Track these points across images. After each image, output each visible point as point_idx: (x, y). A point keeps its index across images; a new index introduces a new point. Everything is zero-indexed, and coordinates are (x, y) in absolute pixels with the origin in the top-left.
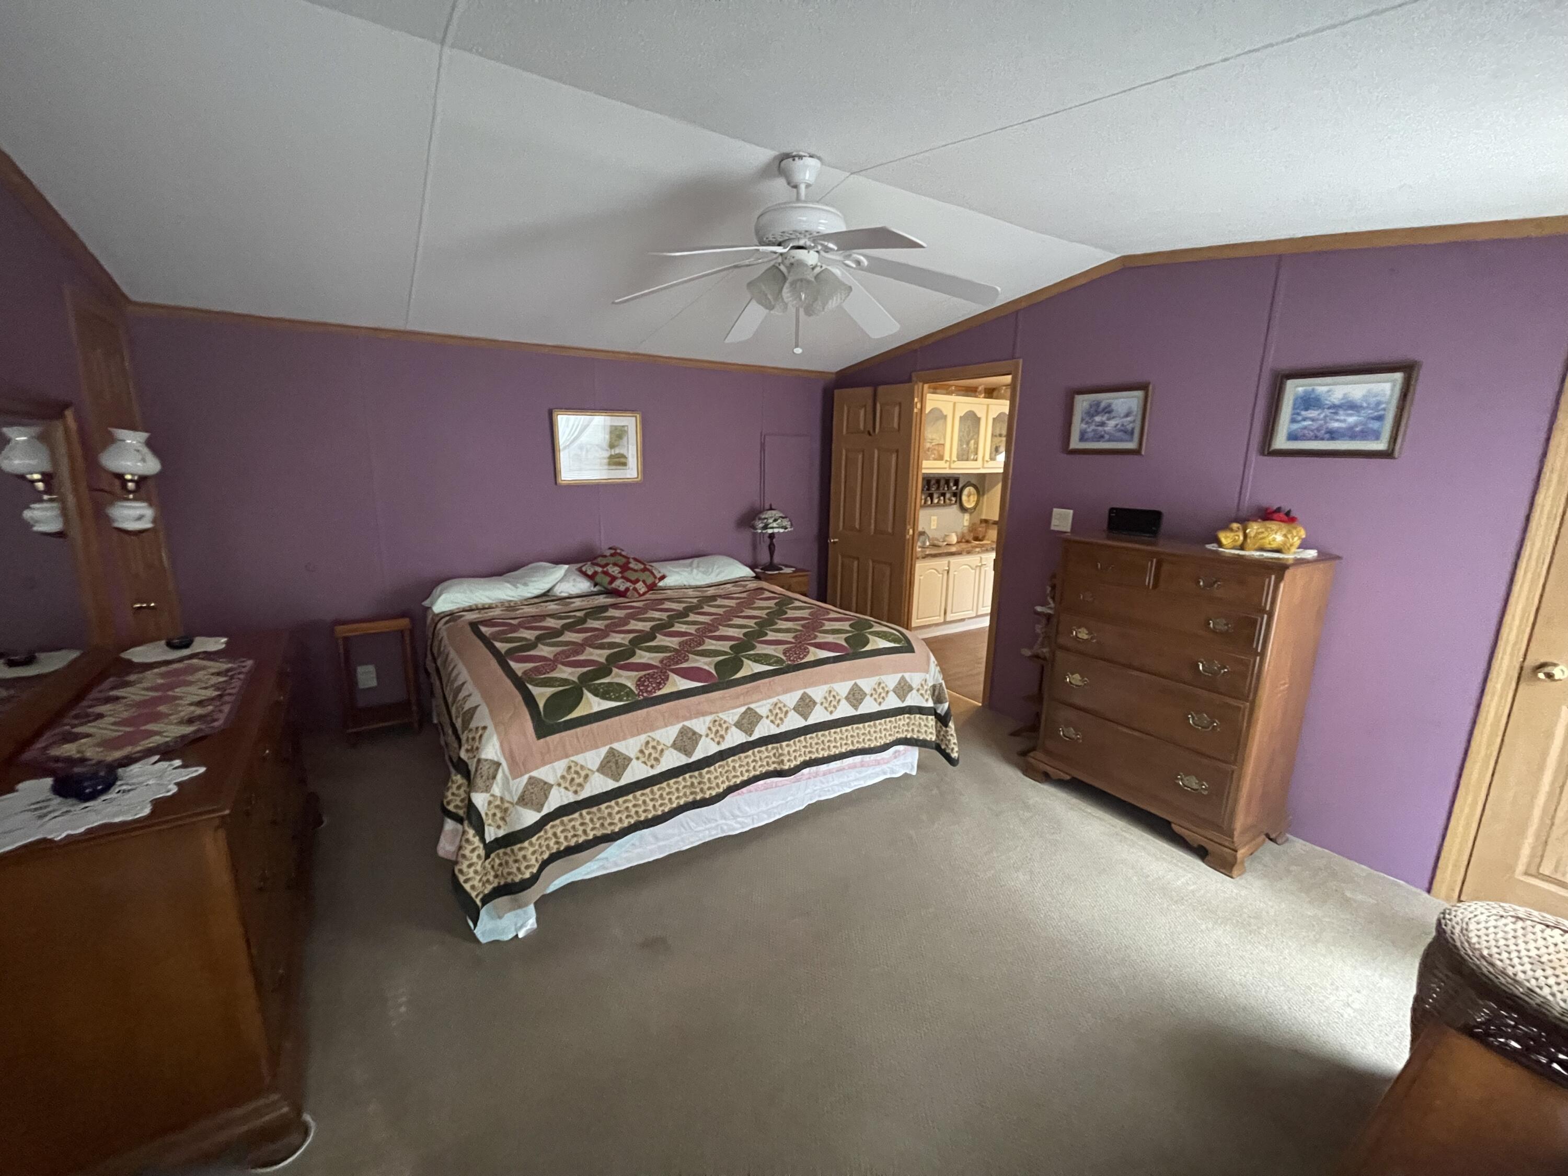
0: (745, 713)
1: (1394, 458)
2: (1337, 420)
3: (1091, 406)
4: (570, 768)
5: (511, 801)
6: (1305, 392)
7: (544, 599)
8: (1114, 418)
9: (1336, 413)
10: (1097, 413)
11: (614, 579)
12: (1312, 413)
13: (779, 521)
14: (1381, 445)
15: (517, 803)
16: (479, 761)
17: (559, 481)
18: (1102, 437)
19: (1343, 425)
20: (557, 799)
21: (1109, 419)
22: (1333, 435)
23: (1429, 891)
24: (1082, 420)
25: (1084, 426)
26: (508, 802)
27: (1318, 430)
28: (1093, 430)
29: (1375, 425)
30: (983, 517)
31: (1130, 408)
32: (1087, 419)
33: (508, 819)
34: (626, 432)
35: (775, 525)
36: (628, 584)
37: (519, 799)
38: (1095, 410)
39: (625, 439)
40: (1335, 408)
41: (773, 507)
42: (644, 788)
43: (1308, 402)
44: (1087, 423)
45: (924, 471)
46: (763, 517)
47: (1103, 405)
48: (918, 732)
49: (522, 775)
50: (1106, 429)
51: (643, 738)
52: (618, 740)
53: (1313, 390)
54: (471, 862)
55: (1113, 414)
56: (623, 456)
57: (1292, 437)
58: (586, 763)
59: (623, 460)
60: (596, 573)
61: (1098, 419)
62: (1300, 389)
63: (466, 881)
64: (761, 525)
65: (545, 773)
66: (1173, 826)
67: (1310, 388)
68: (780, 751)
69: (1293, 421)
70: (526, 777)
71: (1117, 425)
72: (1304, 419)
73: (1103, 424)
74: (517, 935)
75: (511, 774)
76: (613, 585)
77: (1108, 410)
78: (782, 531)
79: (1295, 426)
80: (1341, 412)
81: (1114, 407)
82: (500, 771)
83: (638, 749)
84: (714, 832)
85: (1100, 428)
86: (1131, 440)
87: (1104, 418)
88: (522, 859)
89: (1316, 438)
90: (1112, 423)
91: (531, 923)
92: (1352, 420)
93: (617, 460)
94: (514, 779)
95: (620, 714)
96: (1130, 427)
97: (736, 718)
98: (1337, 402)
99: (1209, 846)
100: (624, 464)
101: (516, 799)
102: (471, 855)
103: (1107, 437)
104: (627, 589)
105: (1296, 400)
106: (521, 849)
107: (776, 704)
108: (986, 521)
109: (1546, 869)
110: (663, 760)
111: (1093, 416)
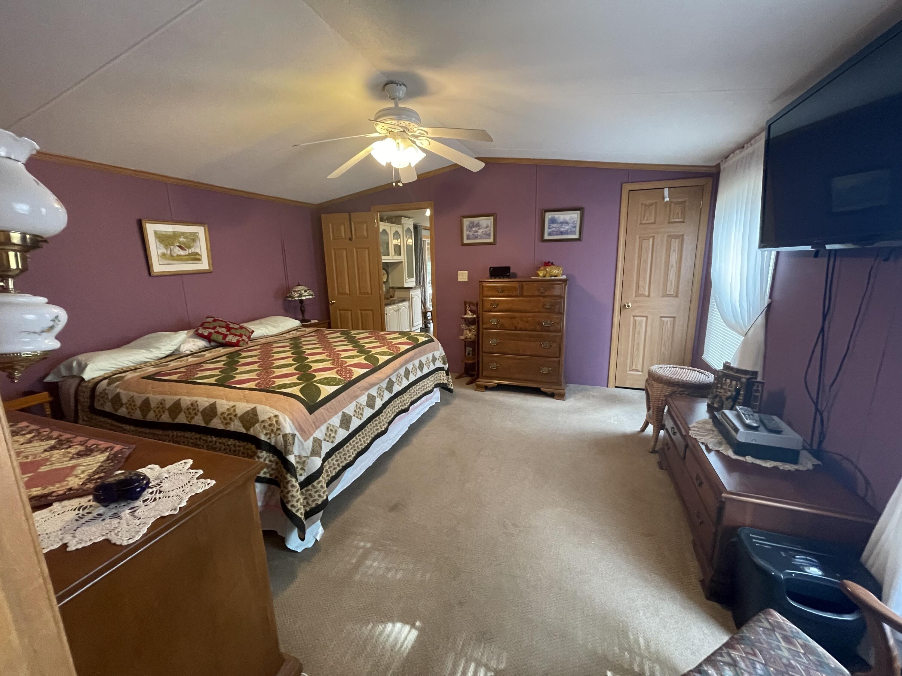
0: (388, 382)
1: (581, 241)
2: (563, 228)
3: (470, 223)
4: (328, 428)
5: (306, 455)
6: (552, 217)
7: (170, 358)
8: (481, 228)
9: (562, 225)
10: (473, 227)
11: (225, 336)
12: (555, 225)
13: (308, 291)
14: (576, 236)
15: (312, 455)
16: (285, 436)
17: (152, 274)
18: (477, 237)
19: (565, 229)
20: (326, 447)
21: (479, 229)
22: (562, 233)
23: (607, 387)
24: (467, 230)
25: (468, 233)
26: (305, 457)
27: (557, 231)
28: (473, 235)
29: (574, 229)
30: (391, 286)
31: (487, 224)
32: (469, 229)
33: (306, 468)
34: (198, 237)
35: (306, 294)
36: (238, 338)
37: (311, 453)
38: (472, 226)
39: (198, 242)
40: (562, 223)
41: (300, 284)
42: (358, 432)
43: (553, 221)
44: (469, 231)
45: (383, 261)
46: (297, 290)
47: (476, 223)
48: (440, 379)
49: (309, 438)
50: (478, 233)
51: (354, 403)
52: (344, 407)
53: (554, 217)
54: (297, 498)
55: (481, 227)
56: (197, 254)
57: (550, 234)
58: (334, 423)
59: (198, 257)
60: (210, 334)
61: (474, 229)
62: (550, 216)
63: (297, 511)
64: (297, 295)
65: (320, 434)
66: (541, 389)
67: (553, 216)
68: (403, 399)
69: (549, 228)
70: (312, 438)
71: (483, 232)
72: (553, 227)
73: (477, 231)
74: (316, 540)
75: (303, 439)
76: (227, 340)
77: (478, 225)
78: (311, 297)
79: (550, 230)
80: (564, 225)
81: (480, 224)
82: (296, 439)
83: (353, 411)
84: (380, 451)
85: (475, 233)
86: (490, 238)
87: (477, 229)
88: (320, 489)
89: (557, 234)
90: (480, 231)
91: (321, 530)
92: (567, 227)
93: (193, 256)
94: (305, 441)
95: (342, 392)
96: (488, 233)
97: (386, 385)
98: (562, 221)
99: (556, 392)
100: (199, 260)
101: (309, 454)
102: (297, 494)
103: (479, 237)
104: (238, 341)
105: (549, 220)
106: (318, 483)
107: (398, 375)
108: (392, 288)
109: (634, 368)
110: (364, 414)
111: (471, 228)
